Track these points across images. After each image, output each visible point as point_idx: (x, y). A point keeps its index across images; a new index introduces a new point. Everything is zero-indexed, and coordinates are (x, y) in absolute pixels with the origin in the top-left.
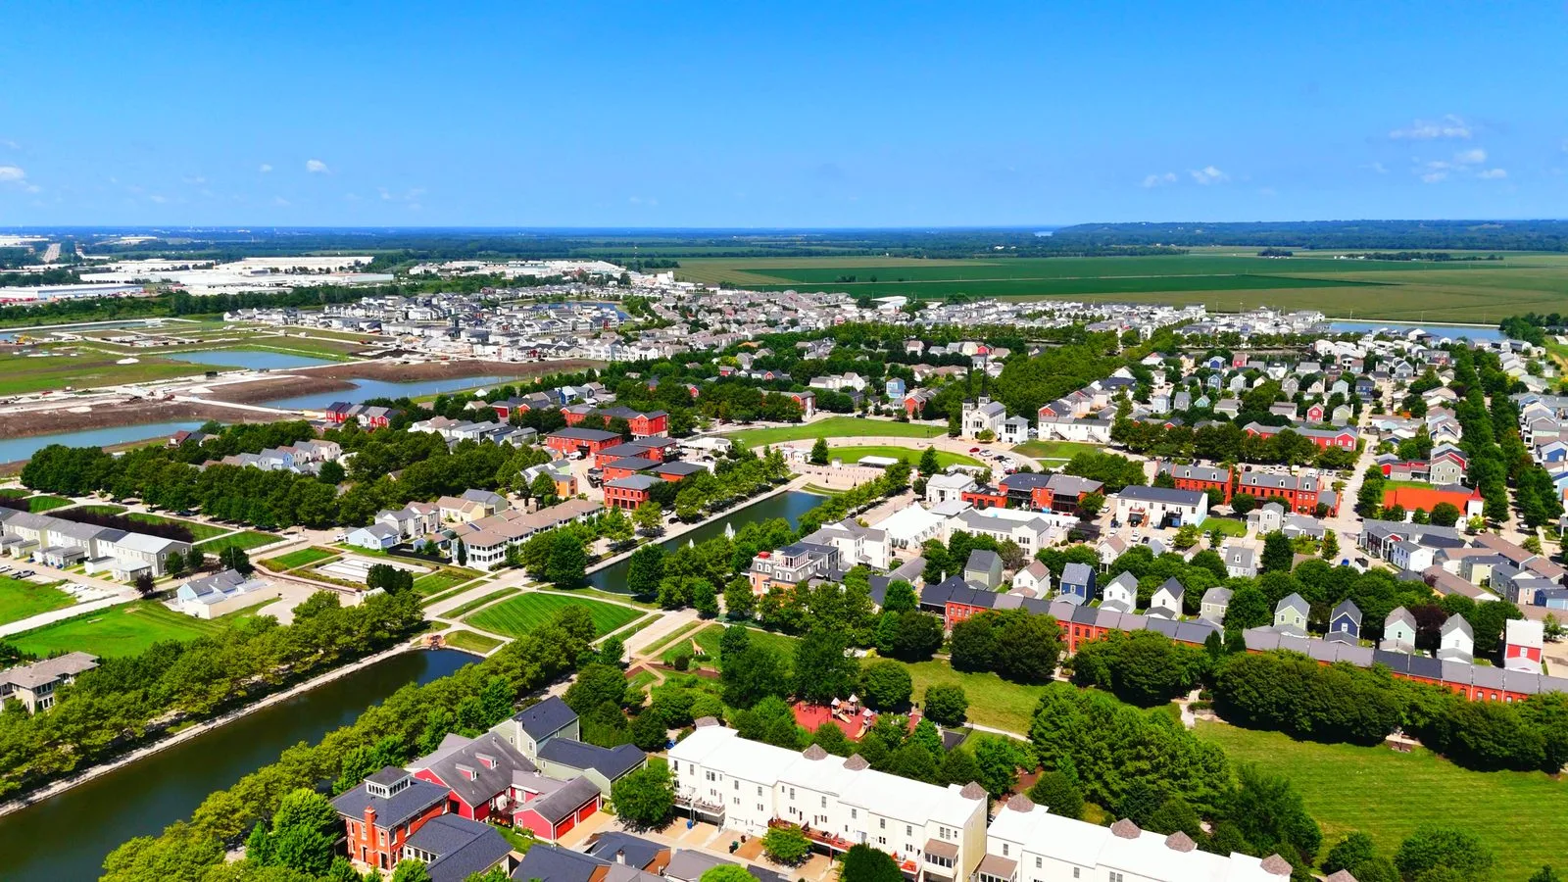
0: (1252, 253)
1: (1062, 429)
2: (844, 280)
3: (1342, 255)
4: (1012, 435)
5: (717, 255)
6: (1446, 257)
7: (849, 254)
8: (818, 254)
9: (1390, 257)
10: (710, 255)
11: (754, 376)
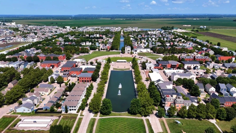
0: (109, 19)
1: (142, 50)
2: (51, 23)
3: (122, 19)
4: (136, 52)
5: (18, 19)
6: (134, 19)
7: (44, 19)
8: (38, 19)
9: (128, 19)
10: (16, 19)
11: (66, 43)
